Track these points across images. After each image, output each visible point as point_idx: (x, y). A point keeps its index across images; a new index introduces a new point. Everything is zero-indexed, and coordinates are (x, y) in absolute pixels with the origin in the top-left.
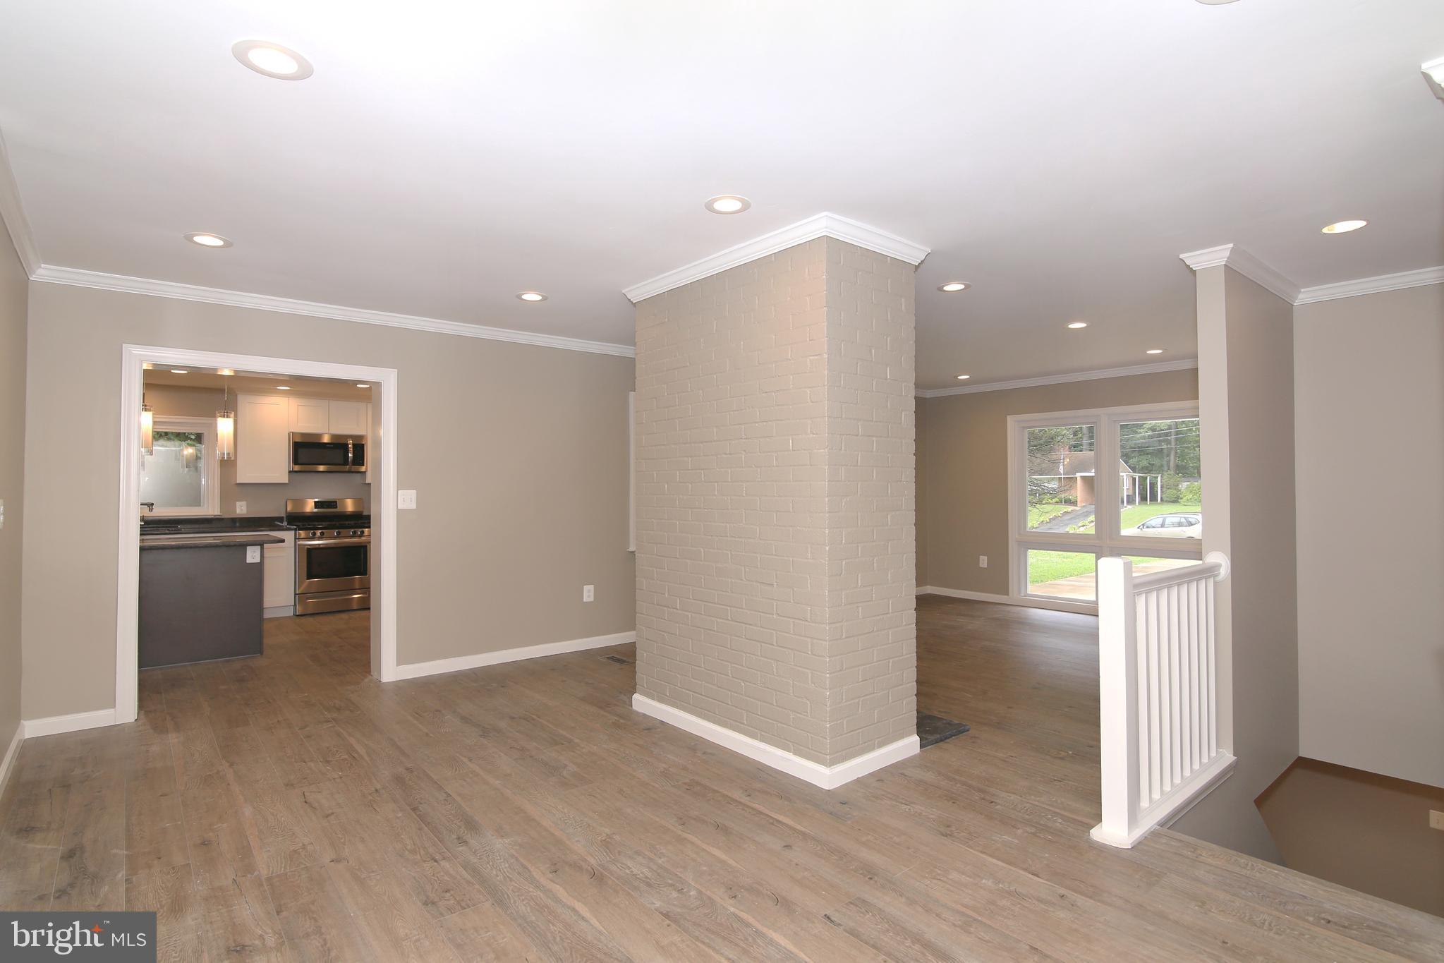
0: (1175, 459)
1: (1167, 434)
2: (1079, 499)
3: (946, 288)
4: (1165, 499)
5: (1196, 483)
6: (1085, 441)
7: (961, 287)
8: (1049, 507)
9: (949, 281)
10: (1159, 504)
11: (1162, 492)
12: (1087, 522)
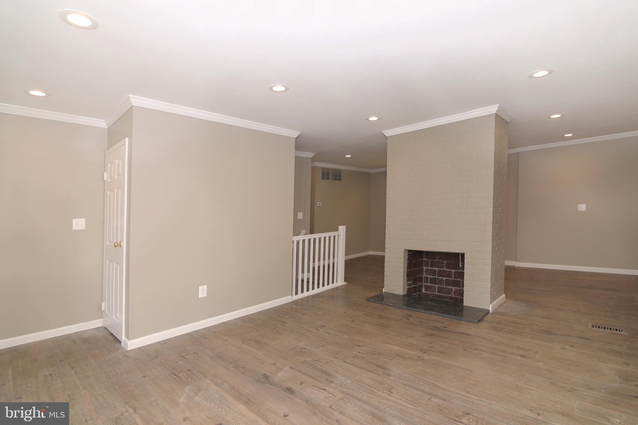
3: (370, 119)
7: (376, 119)
9: (371, 116)
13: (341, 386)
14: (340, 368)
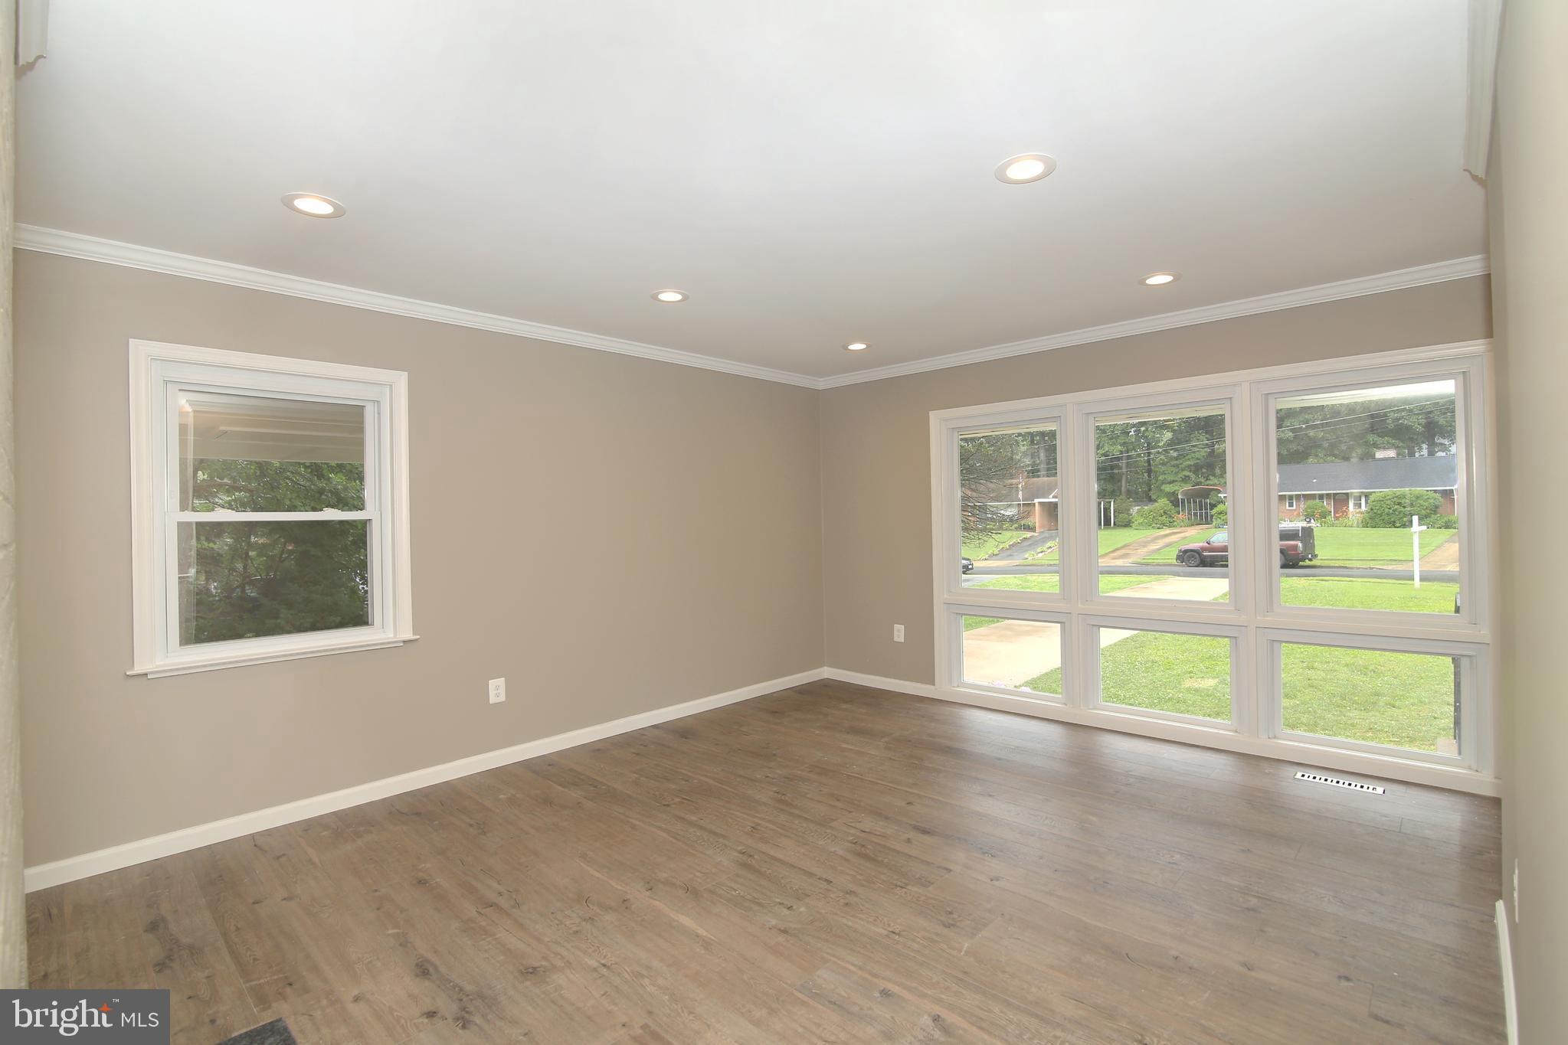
0: (1126, 484)
1: (1118, 459)
2: (1037, 525)
4: (1117, 523)
5: (1146, 508)
6: (1043, 466)
8: (1008, 534)
10: (1113, 528)
11: (1115, 516)
12: (1045, 548)
13: (836, 837)
14: (839, 868)
